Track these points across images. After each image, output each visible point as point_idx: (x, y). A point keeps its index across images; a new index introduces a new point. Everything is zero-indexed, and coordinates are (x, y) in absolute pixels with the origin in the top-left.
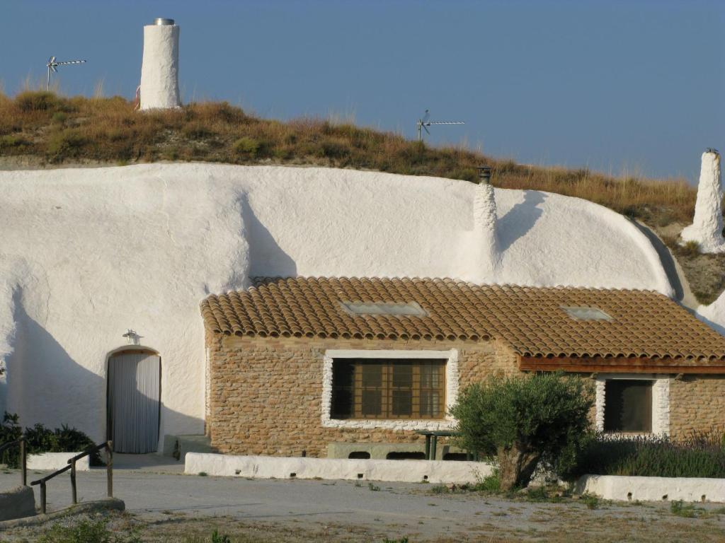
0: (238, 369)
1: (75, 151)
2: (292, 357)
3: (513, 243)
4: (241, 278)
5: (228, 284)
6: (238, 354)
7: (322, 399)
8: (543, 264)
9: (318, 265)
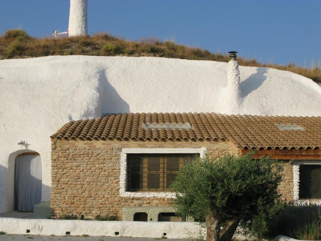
0: (67, 161)
1: (19, 52)
2: (100, 153)
3: (250, 93)
4: (92, 112)
5: (83, 115)
6: (67, 152)
7: (120, 179)
8: (267, 104)
9: (142, 107)
